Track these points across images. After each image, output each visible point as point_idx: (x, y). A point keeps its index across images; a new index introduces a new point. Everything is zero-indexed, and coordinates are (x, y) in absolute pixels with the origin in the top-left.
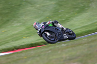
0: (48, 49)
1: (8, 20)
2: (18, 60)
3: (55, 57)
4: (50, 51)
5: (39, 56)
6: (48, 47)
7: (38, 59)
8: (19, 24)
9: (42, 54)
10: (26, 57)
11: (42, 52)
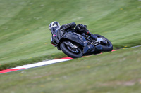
0: (122, 56)
1: (64, 13)
2: (78, 70)
3: (131, 67)
4: (124, 59)
5: (108, 65)
6: (122, 52)
7: (107, 69)
8: (79, 18)
9: (113, 62)
10: (89, 67)
11: (113, 59)
